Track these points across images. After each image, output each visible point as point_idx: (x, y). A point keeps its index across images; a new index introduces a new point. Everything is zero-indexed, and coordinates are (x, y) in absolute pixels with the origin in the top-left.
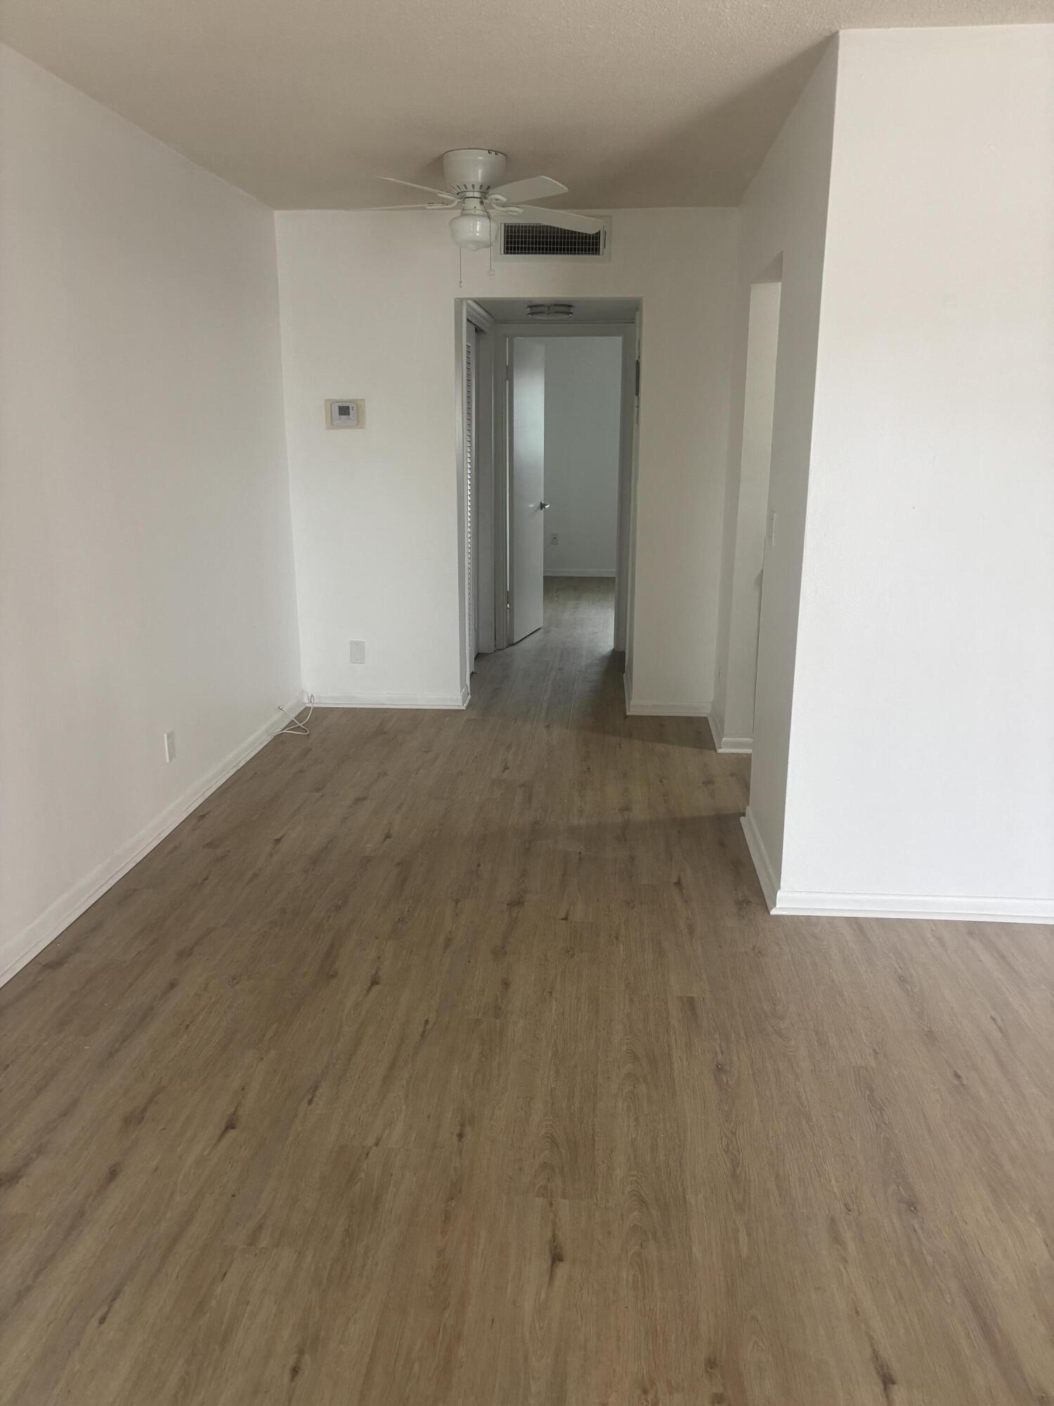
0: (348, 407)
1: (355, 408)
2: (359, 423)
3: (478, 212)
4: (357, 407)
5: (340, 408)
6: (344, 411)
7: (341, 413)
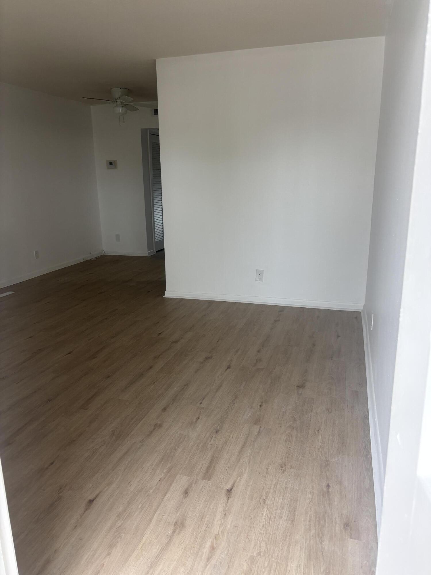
0: (112, 163)
1: (114, 163)
2: (116, 167)
3: (120, 105)
4: (115, 162)
5: (110, 163)
6: (111, 164)
7: (110, 165)
